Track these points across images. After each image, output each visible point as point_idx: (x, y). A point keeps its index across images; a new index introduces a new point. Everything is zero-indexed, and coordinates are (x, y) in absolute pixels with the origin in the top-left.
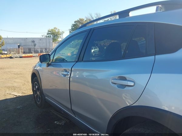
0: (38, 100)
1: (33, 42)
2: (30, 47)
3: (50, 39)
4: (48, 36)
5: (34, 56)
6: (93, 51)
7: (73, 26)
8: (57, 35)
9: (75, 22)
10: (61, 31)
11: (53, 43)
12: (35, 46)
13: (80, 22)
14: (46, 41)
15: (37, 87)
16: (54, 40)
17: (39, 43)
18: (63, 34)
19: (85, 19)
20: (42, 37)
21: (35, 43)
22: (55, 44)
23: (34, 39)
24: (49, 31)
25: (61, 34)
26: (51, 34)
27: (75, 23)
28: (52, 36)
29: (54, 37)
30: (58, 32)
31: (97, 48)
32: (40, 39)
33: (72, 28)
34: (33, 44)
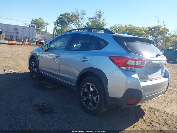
0: (34, 74)
1: (16, 29)
2: (12, 34)
3: (34, 29)
4: (32, 26)
5: (17, 44)
6: (75, 46)
7: (58, 19)
8: (41, 26)
9: (61, 15)
10: (45, 22)
11: (37, 33)
12: (17, 34)
13: (66, 16)
14: (30, 30)
15: (34, 65)
16: (38, 30)
17: (22, 31)
18: (48, 25)
19: (71, 14)
20: (25, 26)
21: (18, 31)
22: (39, 35)
23: (17, 27)
24: (33, 20)
25: (45, 25)
26: (35, 24)
27: (60, 17)
28: (36, 26)
29: (38, 27)
30: (43, 23)
31: (79, 44)
32: (24, 28)
33: (57, 21)
34: (15, 31)
